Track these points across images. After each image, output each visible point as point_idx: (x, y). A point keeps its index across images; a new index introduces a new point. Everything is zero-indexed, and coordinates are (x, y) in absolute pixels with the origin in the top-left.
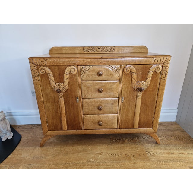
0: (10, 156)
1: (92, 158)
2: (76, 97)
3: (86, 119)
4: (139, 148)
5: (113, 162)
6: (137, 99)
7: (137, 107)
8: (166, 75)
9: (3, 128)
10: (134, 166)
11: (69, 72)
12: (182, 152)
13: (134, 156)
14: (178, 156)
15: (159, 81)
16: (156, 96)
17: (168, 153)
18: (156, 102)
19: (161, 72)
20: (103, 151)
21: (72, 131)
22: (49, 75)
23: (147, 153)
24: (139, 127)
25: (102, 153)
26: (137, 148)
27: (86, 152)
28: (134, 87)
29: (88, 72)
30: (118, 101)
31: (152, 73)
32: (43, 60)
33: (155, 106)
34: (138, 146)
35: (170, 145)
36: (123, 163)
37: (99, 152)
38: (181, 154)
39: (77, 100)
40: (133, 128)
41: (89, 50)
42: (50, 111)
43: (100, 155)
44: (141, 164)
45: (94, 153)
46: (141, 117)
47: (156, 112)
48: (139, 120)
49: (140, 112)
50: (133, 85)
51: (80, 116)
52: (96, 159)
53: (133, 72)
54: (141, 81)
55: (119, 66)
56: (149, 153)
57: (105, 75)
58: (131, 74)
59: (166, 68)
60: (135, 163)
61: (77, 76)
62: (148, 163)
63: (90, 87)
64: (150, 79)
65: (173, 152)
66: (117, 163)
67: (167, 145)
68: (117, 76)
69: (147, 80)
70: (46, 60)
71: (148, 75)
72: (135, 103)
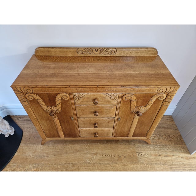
0: (16, 154)
1: (88, 159)
2: (71, 117)
3: (82, 131)
4: (131, 149)
5: (107, 163)
6: (134, 119)
7: (133, 124)
8: (169, 102)
9: (3, 129)
10: (124, 168)
11: (61, 99)
12: (169, 154)
13: (125, 157)
14: (164, 158)
15: (160, 106)
16: (155, 117)
17: (156, 155)
18: (153, 121)
19: (164, 99)
20: (99, 151)
21: (69, 138)
22: (38, 100)
23: (137, 154)
24: (133, 136)
25: (97, 153)
26: (129, 148)
27: (83, 151)
28: (132, 110)
29: (82, 99)
30: (114, 120)
31: (154, 100)
32: (29, 88)
33: (152, 124)
34: (130, 145)
35: (159, 145)
36: (115, 164)
37: (95, 152)
38: (167, 156)
39: (72, 119)
40: (127, 136)
41: (84, 53)
42: (46, 126)
43: (95, 156)
44: (130, 166)
45: (91, 153)
46: (136, 130)
47: (152, 128)
48: (134, 132)
49: (136, 127)
50: (131, 109)
51: (76, 129)
52: (92, 160)
53: (133, 99)
54: (141, 106)
55: (117, 94)
56: (139, 154)
57: (101, 102)
58: (131, 101)
59: (171, 97)
60: (125, 165)
61: (70, 101)
62: (136, 165)
63: (85, 110)
64: (151, 105)
65: (160, 154)
66: (110, 164)
67: (157, 145)
68: (114, 102)
69: (148, 106)
70: (32, 88)
71: (149, 102)
72: (131, 122)
